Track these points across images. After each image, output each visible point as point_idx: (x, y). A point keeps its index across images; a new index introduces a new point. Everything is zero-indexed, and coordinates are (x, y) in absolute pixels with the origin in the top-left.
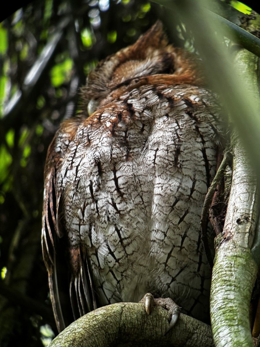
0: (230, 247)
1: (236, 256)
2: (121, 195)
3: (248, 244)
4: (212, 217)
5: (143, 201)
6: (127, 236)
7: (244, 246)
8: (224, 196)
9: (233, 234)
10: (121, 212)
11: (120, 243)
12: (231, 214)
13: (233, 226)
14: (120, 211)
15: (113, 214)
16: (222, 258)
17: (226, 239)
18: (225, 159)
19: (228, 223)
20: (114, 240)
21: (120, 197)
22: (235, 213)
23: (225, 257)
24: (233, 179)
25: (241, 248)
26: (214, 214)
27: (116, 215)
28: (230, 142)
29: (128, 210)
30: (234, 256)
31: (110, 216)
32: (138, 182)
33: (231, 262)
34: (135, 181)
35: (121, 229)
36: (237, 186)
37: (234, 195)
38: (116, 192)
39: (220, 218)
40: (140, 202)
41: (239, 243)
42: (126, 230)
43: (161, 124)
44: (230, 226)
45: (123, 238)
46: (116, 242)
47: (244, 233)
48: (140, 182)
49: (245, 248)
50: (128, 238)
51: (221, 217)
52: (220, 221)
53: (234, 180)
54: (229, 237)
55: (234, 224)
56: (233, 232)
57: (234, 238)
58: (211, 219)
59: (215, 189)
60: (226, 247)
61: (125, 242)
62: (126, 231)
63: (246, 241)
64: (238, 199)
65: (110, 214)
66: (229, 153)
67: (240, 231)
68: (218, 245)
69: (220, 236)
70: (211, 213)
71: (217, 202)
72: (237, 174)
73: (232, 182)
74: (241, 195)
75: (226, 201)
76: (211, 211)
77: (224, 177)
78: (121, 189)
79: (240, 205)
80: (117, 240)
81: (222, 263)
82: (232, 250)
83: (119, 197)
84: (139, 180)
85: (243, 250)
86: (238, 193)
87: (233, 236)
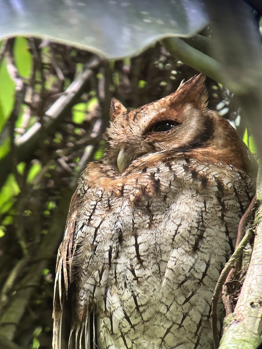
0: (239, 329)
1: (244, 341)
2: (140, 262)
3: (258, 330)
4: (224, 295)
5: (160, 270)
6: (143, 303)
7: (253, 331)
8: (240, 274)
9: (244, 316)
10: (139, 279)
11: (136, 310)
12: (246, 295)
13: (245, 308)
14: (138, 277)
15: (131, 280)
16: (230, 340)
17: (236, 321)
18: (247, 236)
19: (241, 304)
20: (130, 307)
21: (140, 264)
22: (249, 294)
23: (233, 340)
24: (252, 258)
25: (250, 333)
26: (227, 292)
27: (134, 281)
28: (254, 219)
29: (146, 277)
30: (242, 340)
31: (127, 282)
32: (159, 251)
33: (238, 346)
34: (156, 250)
35: (138, 295)
36: (256, 266)
37: (251, 275)
38: (136, 259)
39: (233, 297)
40: (157, 270)
41: (249, 327)
42: (143, 296)
43: (189, 197)
44: (242, 308)
45: (139, 305)
46: (131, 308)
47: (255, 317)
48: (161, 252)
49: (255, 334)
50: (144, 305)
51: (233, 295)
52: (233, 300)
53: (254, 259)
54: (240, 319)
55: (247, 306)
56: (244, 314)
57: (245, 321)
58: (224, 296)
59: (232, 265)
60: (235, 329)
61: (141, 309)
62: (143, 298)
63: (257, 327)
64: (255, 281)
65: (127, 280)
66: (251, 231)
67: (252, 315)
68: (227, 325)
69: (231, 317)
70: (225, 290)
71: (233, 279)
72: (257, 254)
73: (251, 262)
74: (258, 277)
75: (242, 280)
76: (224, 287)
77: (242, 254)
78: (141, 256)
79: (256, 288)
80: (133, 307)
81: (229, 345)
82: (241, 333)
83: (138, 264)
84: (160, 249)
85: (252, 335)
86: (255, 275)
87: (244, 318)
